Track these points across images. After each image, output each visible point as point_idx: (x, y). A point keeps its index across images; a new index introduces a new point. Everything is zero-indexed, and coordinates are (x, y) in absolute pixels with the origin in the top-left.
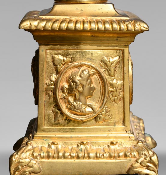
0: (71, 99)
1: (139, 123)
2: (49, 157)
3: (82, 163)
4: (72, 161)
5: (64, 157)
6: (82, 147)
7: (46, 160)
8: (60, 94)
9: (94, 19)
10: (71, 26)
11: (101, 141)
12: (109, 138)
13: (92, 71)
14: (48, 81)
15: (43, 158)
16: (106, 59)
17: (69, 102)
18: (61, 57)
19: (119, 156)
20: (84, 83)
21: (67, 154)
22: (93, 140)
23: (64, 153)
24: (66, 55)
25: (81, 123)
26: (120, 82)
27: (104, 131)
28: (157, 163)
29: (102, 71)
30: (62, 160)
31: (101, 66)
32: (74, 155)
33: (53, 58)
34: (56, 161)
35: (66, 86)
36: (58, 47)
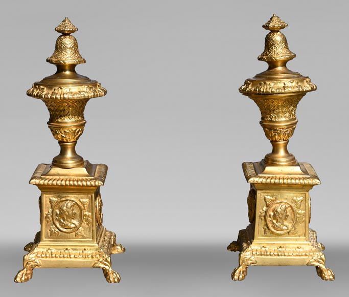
0: (275, 221)
1: (313, 234)
2: (261, 255)
3: (281, 259)
4: (275, 257)
5: (270, 255)
6: (280, 249)
7: (260, 257)
8: (268, 219)
9: (289, 176)
10: (277, 181)
11: (291, 246)
12: (296, 244)
13: (287, 206)
14: (261, 211)
15: (258, 255)
16: (295, 198)
17: (273, 223)
18: (269, 197)
19: (302, 255)
20: (283, 212)
21: (272, 254)
22: (287, 246)
23: (270, 252)
24: (272, 196)
25: (281, 235)
26: (303, 212)
27: (293, 240)
28: (324, 259)
29: (293, 205)
30: (269, 257)
31: (292, 202)
32: (276, 254)
33: (265, 198)
34: (266, 257)
35: (272, 214)
36: (268, 191)
